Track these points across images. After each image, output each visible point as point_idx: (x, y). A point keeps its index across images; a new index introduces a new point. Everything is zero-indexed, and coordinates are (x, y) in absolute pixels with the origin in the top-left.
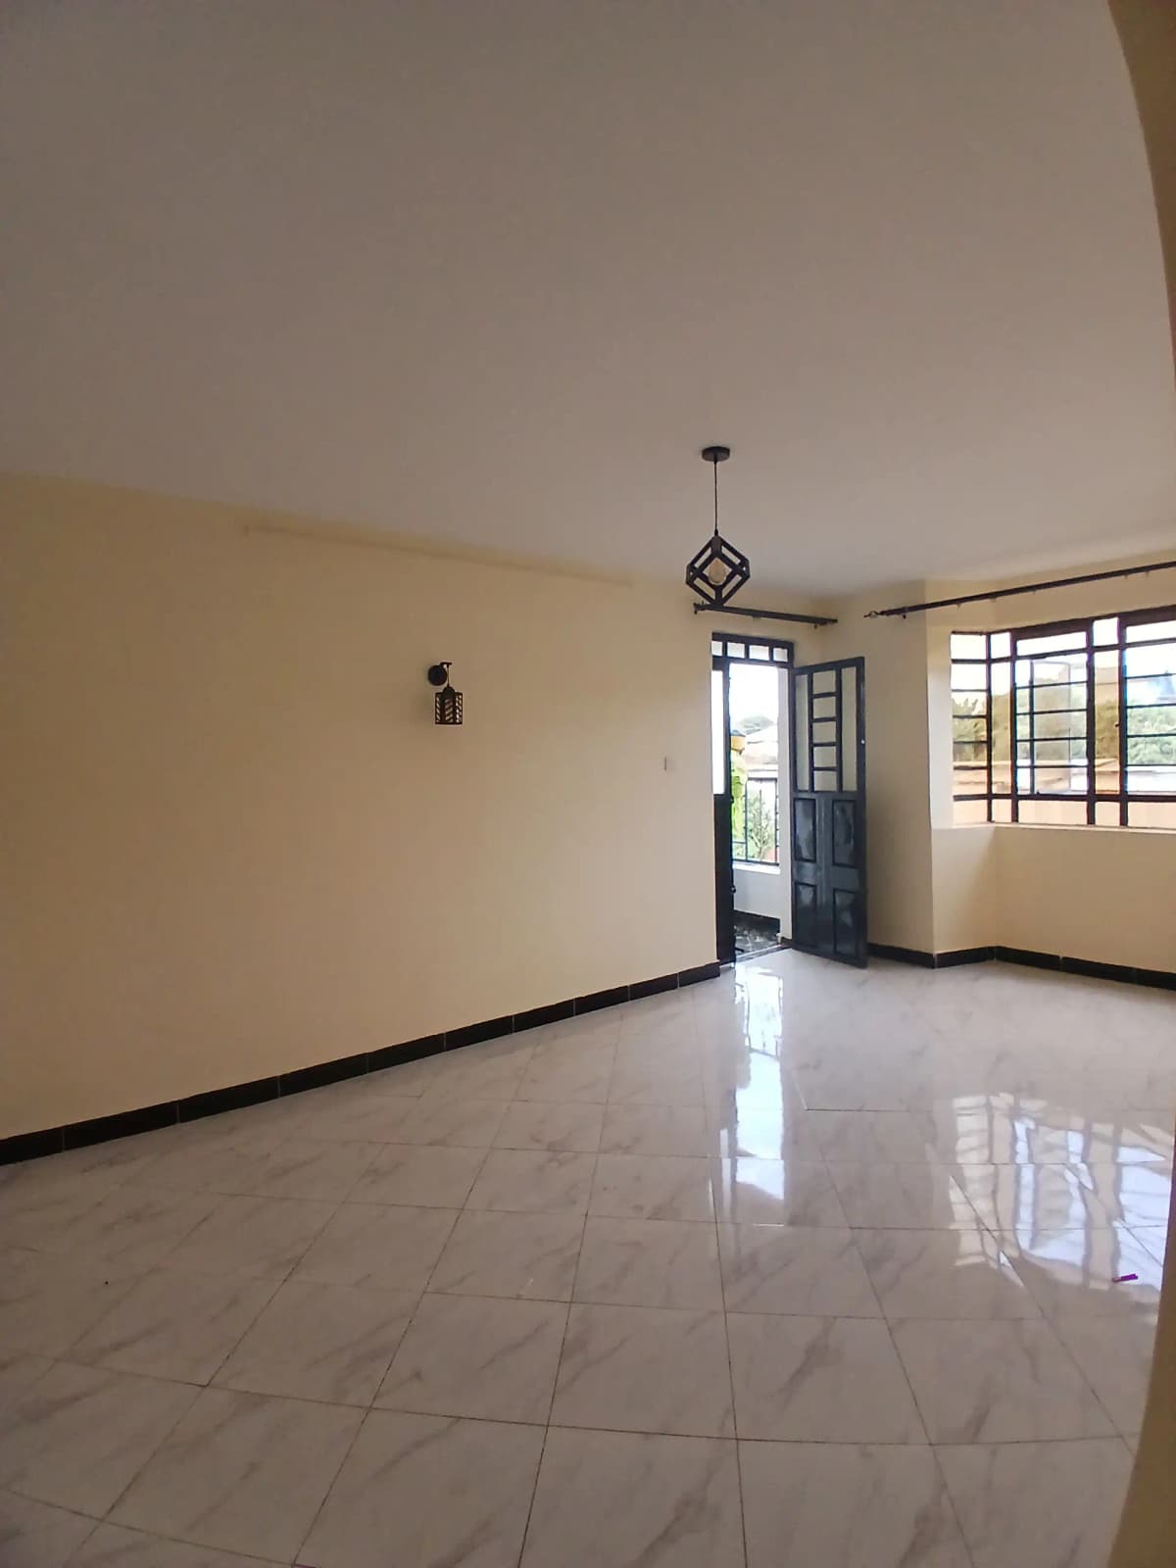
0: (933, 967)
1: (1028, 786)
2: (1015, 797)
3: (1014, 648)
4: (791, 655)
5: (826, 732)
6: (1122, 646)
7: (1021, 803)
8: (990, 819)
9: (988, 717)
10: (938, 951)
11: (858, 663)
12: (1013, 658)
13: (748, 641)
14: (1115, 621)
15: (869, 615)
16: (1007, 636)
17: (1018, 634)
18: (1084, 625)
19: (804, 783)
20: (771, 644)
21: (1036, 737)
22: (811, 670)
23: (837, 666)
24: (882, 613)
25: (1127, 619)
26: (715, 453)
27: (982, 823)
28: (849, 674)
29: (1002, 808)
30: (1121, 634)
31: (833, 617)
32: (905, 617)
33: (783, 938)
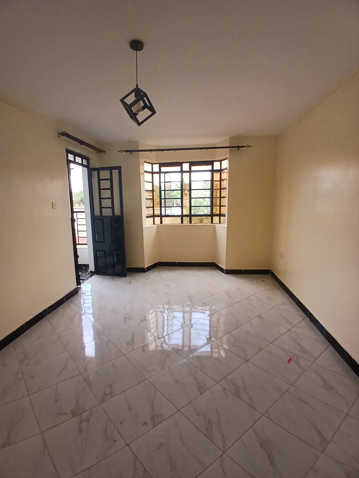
0: (145, 272)
1: (164, 213)
2: (161, 216)
3: (160, 169)
4: (88, 163)
5: (106, 194)
6: (190, 171)
7: (163, 218)
8: (154, 223)
9: (153, 191)
10: (146, 266)
11: (119, 168)
12: (160, 172)
13: (75, 154)
14: (188, 164)
15: (120, 151)
16: (158, 165)
17: (161, 165)
18: (180, 164)
19: (97, 213)
20: (82, 157)
21: (166, 198)
22: (98, 170)
23: (111, 169)
24: (125, 151)
25: (192, 164)
26: (137, 45)
27: (152, 225)
28: (115, 172)
29: (157, 220)
30: (190, 168)
31: (104, 150)
32: (131, 154)
33: (91, 271)
